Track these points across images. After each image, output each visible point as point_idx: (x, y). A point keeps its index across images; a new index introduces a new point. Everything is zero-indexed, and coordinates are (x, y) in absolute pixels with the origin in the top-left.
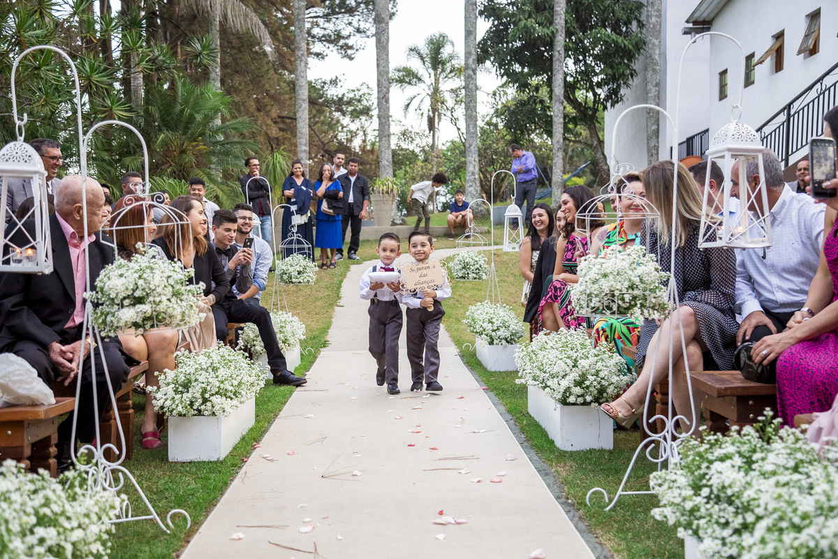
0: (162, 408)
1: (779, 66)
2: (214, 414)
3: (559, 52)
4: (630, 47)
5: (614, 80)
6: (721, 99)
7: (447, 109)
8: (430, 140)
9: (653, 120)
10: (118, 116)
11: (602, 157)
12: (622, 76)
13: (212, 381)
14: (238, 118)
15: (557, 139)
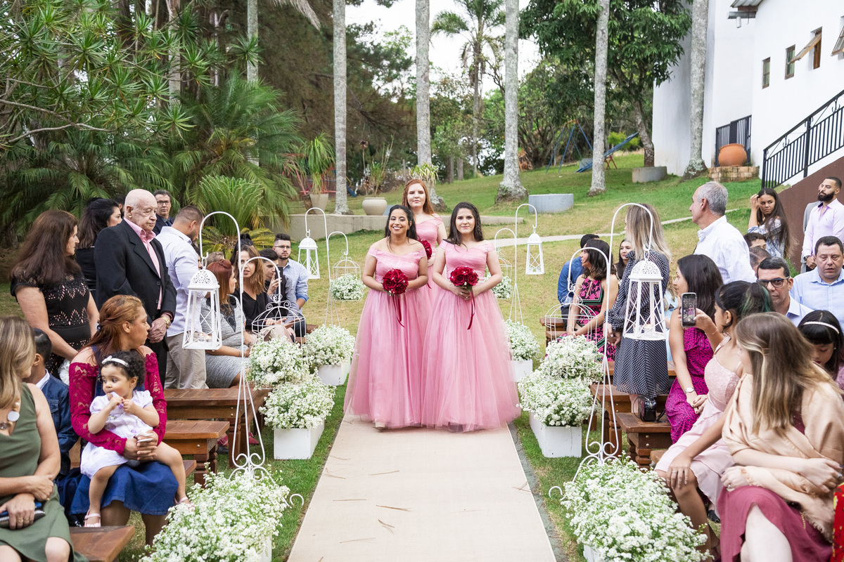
0: (271, 423)
1: (817, 63)
2: (305, 427)
3: (602, 31)
4: (677, 26)
5: (660, 58)
6: (764, 87)
7: (491, 67)
8: (473, 90)
9: (697, 102)
10: (179, 128)
11: (646, 135)
12: (668, 54)
13: (303, 404)
14: (282, 111)
15: (599, 121)
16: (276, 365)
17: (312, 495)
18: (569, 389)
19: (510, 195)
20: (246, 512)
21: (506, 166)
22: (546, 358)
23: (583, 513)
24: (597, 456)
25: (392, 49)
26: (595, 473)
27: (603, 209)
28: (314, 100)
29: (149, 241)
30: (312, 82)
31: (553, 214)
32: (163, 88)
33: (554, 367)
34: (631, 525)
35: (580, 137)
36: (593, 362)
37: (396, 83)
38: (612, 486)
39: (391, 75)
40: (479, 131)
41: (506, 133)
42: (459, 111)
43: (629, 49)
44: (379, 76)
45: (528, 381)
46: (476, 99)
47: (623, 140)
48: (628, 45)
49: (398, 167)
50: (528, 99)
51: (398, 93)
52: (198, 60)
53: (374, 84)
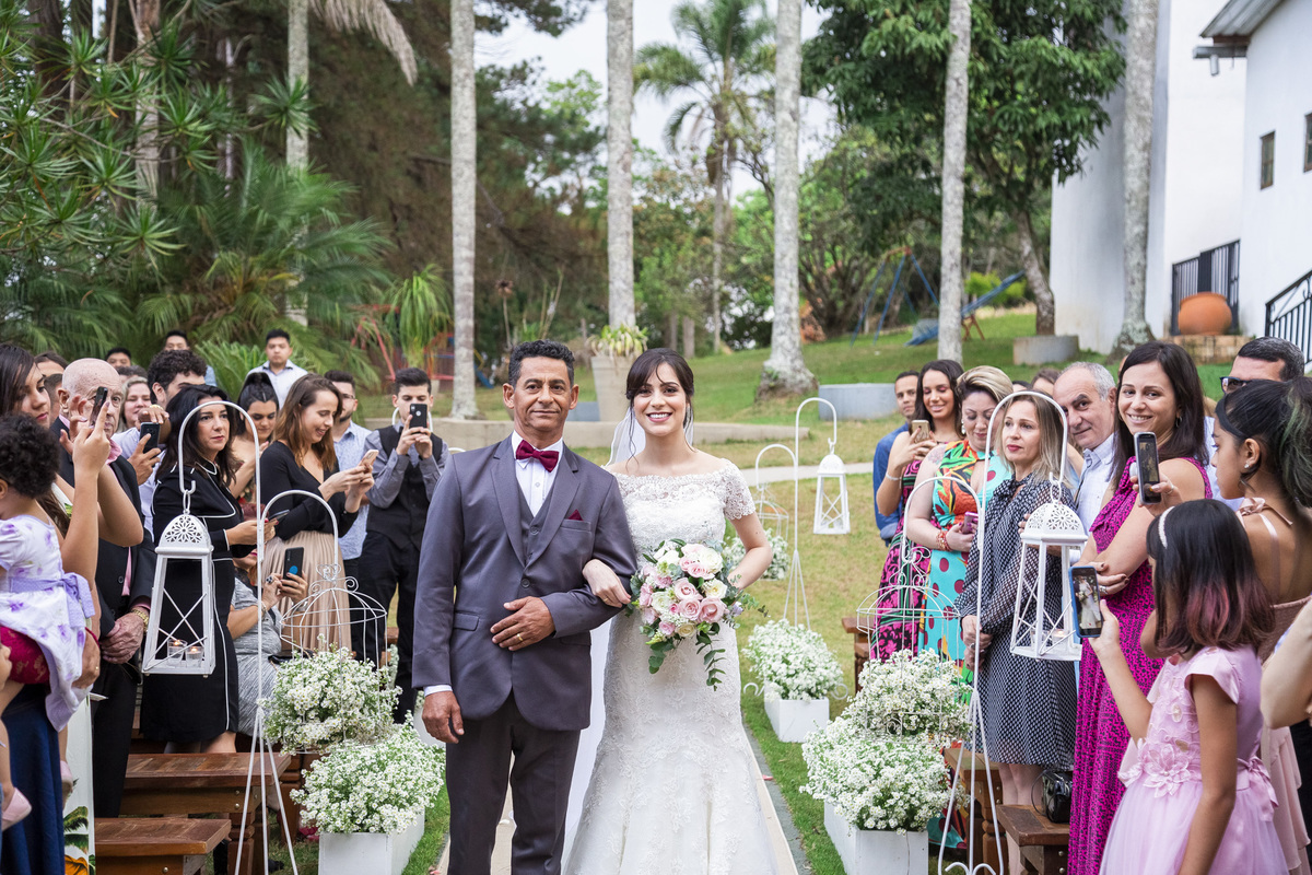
0: (314, 821)
2: (382, 830)
3: (957, 80)
4: (1097, 73)
5: (1065, 133)
6: (1264, 186)
7: (747, 148)
8: (713, 192)
9: (1136, 215)
10: (153, 251)
11: (1039, 275)
12: (1080, 126)
13: (379, 784)
14: (352, 222)
15: (951, 247)
16: (325, 704)
18: (902, 756)
19: (783, 386)
21: (776, 331)
22: (859, 694)
25: (562, 112)
28: (414, 206)
30: (409, 173)
31: (864, 422)
32: (122, 174)
33: (876, 711)
35: (916, 283)
36: (952, 702)
37: (568, 177)
39: (558, 161)
40: (723, 267)
41: (777, 270)
42: (687, 231)
43: (1006, 116)
44: (537, 164)
45: (822, 741)
46: (719, 209)
47: (994, 286)
48: (1005, 108)
49: (570, 335)
50: (816, 208)
51: (573, 194)
52: (191, 121)
53: (527, 178)
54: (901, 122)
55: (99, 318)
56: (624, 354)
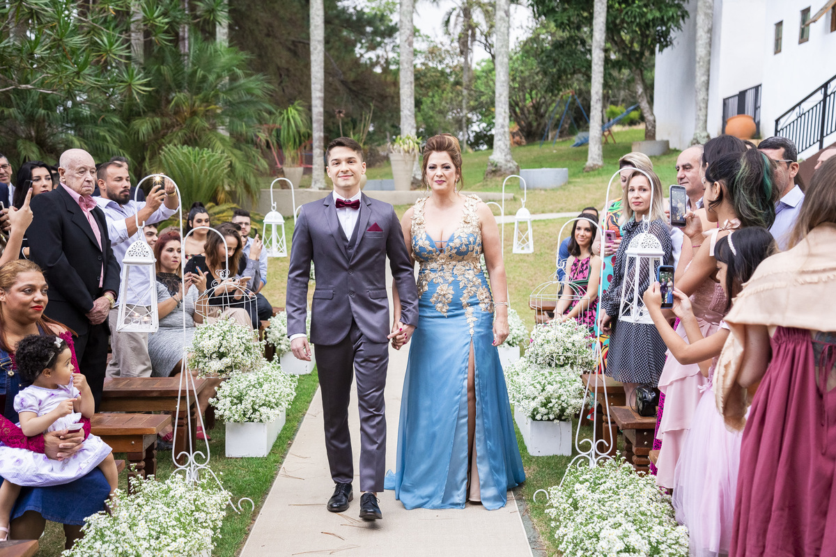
0: (222, 416)
1: (834, 26)
2: (261, 421)
5: (663, 23)
6: (776, 53)
7: (482, 34)
8: (462, 60)
9: (703, 70)
10: (138, 93)
11: (647, 106)
12: (671, 18)
13: (259, 395)
14: (251, 75)
15: (596, 90)
16: (222, 350)
17: (265, 499)
18: (557, 379)
19: (500, 170)
20: (174, 523)
21: (496, 139)
22: (531, 344)
23: (570, 523)
24: (589, 455)
25: (376, 14)
26: (584, 477)
27: (600, 185)
28: (291, 69)
29: (90, 209)
30: (289, 50)
31: (545, 190)
32: (118, 47)
33: (540, 354)
34: (626, 540)
35: (578, 111)
36: (584, 348)
37: (380, 51)
38: (604, 492)
39: (375, 42)
40: (468, 103)
41: (497, 104)
42: (448, 82)
43: (629, 13)
44: (362, 44)
45: (512, 371)
46: (466, 69)
47: (622, 113)
48: (628, 8)
49: (382, 142)
50: (521, 68)
51: (382, 62)
52: (158, 17)
53: (356, 52)
54: (569, 17)
55: (109, 131)
56: (408, 152)
